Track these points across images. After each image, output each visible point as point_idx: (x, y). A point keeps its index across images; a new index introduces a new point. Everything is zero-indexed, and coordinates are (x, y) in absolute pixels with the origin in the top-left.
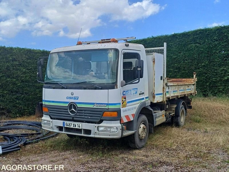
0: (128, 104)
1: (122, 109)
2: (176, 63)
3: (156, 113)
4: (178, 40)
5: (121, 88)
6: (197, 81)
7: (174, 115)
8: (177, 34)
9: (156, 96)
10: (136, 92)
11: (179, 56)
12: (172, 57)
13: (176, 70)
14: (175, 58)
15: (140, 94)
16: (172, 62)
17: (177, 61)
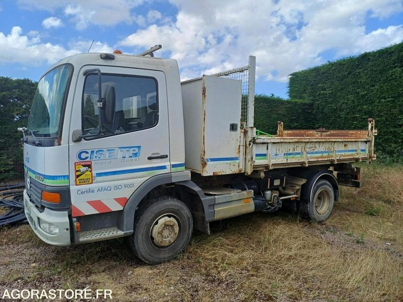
0: (98, 179)
1: (73, 188)
2: (365, 105)
3: (215, 195)
4: (370, 63)
5: (72, 144)
6: (376, 134)
7: (299, 199)
8: (370, 53)
9: (209, 163)
10: (136, 154)
11: (372, 91)
12: (359, 93)
13: (365, 115)
14: (363, 96)
15: (150, 158)
16: (359, 102)
17: (366, 101)
